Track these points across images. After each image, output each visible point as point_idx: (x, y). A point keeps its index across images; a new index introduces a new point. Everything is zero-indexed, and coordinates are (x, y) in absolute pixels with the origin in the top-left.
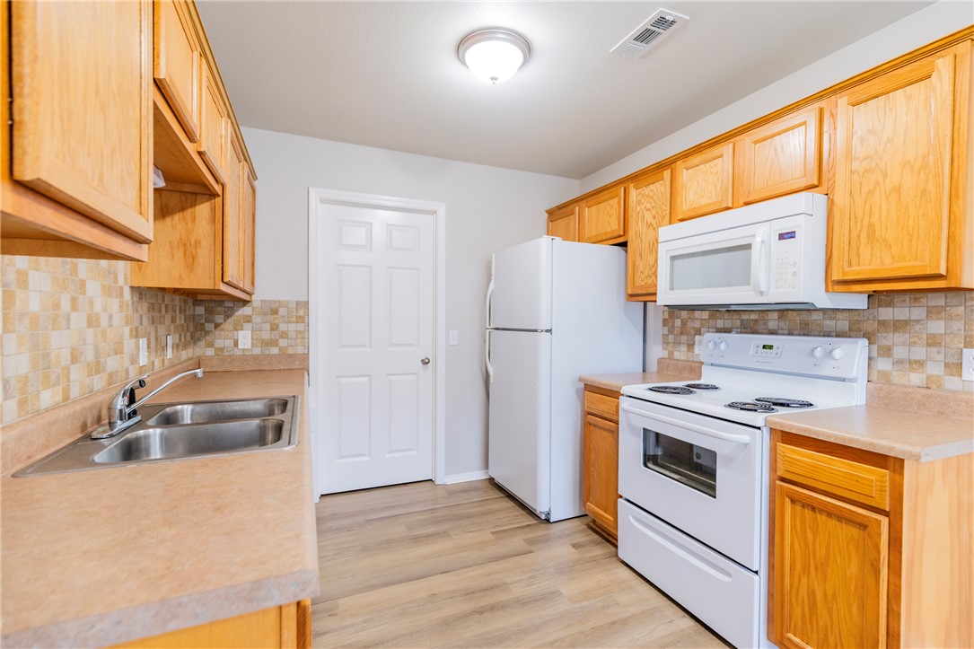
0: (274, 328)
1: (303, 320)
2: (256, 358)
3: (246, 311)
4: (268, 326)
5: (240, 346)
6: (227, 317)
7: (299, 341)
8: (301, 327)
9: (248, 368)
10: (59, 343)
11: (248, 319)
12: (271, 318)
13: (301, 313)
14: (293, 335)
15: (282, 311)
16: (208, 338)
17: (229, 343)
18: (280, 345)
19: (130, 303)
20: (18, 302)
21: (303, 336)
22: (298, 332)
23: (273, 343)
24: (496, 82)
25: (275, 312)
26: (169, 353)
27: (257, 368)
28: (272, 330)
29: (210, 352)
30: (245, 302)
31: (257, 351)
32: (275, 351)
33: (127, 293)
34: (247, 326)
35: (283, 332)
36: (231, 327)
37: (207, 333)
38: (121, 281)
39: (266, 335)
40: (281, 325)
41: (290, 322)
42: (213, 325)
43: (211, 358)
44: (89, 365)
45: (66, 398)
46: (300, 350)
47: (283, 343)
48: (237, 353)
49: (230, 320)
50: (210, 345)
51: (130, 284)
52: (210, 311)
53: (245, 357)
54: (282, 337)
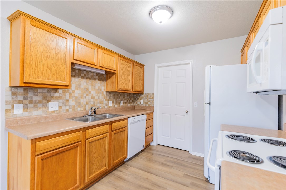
0: (148, 100)
1: (153, 98)
2: (144, 106)
3: (142, 96)
4: (146, 99)
5: (141, 104)
6: (140, 97)
7: (152, 103)
8: (153, 100)
9: (142, 109)
10: (83, 101)
11: (143, 97)
12: (147, 97)
13: (153, 96)
14: (151, 102)
15: (149, 96)
16: (136, 102)
17: (140, 103)
18: (149, 104)
19: (106, 94)
20: (72, 95)
21: (153, 102)
22: (152, 101)
23: (147, 103)
24: (162, 23)
25: (148, 96)
26: (121, 104)
27: (144, 109)
28: (147, 100)
29: (137, 105)
30: (143, 94)
31: (144, 105)
32: (147, 105)
33: (105, 93)
34: (143, 99)
35: (149, 101)
36: (140, 99)
37: (136, 100)
38: (103, 90)
39: (146, 101)
40: (149, 99)
41: (151, 98)
42: (137, 99)
43: (137, 106)
44: (91, 105)
45: (85, 110)
46: (152, 106)
47: (149, 103)
48: (141, 105)
49: (140, 98)
50: (137, 103)
51: (106, 91)
52: (137, 96)
53: (142, 106)
54: (149, 102)
